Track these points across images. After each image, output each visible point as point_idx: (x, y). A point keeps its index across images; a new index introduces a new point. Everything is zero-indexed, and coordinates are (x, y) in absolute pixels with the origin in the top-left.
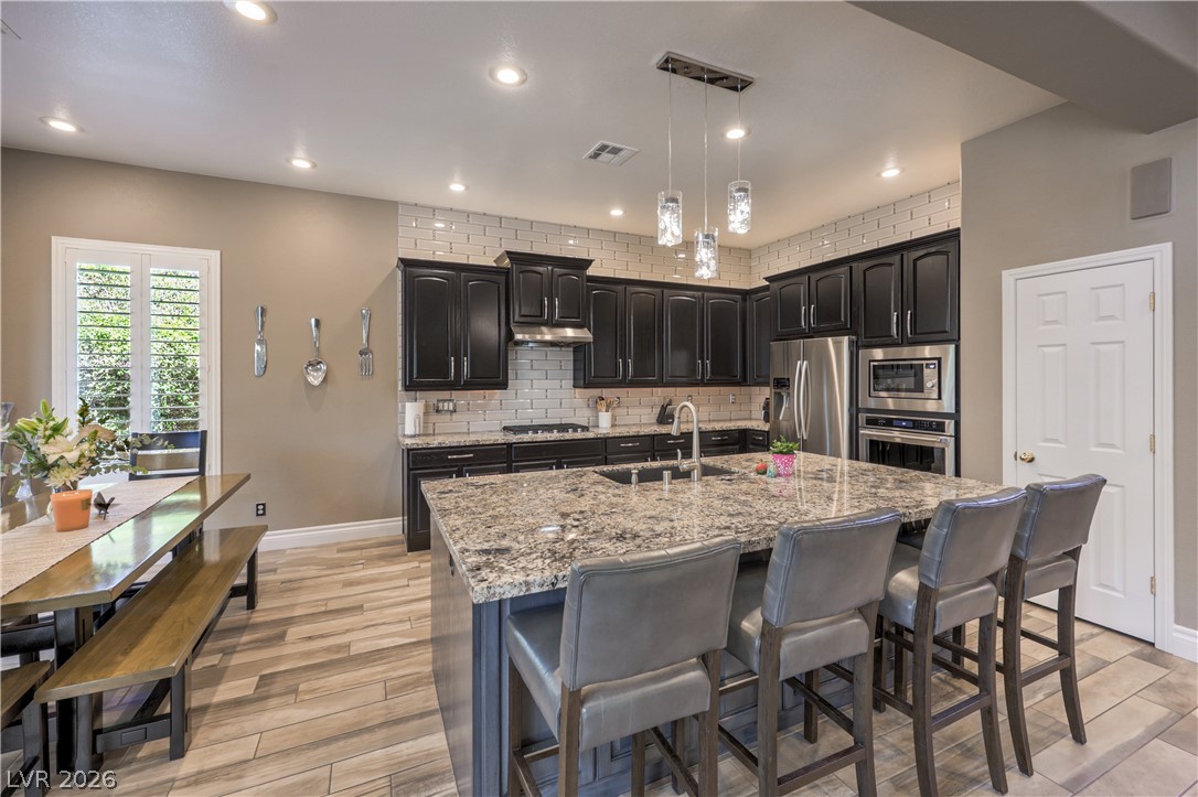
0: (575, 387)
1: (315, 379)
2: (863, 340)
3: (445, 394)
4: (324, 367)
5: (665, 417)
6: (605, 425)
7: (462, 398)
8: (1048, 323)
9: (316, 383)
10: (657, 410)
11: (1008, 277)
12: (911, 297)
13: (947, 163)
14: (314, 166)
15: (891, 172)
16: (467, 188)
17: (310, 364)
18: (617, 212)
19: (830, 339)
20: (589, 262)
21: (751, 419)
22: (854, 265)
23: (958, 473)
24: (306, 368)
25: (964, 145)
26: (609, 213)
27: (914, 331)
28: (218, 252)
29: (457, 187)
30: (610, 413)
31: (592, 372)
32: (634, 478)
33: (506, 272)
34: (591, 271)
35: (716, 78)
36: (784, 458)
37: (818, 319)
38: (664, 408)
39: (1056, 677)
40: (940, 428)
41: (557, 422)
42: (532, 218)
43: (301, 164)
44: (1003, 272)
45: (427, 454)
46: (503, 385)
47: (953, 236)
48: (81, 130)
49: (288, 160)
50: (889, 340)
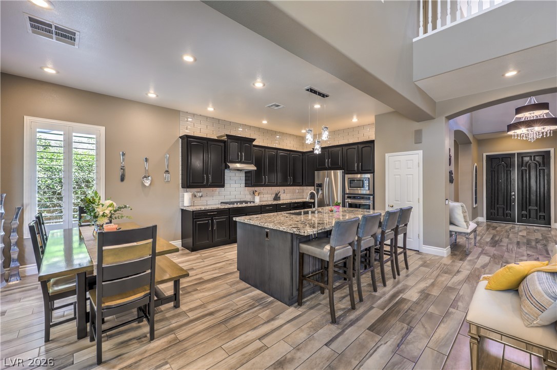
0: (245, 186)
1: (147, 183)
2: (346, 172)
3: (198, 190)
4: (150, 178)
5: (277, 197)
6: (258, 201)
7: (204, 191)
8: (396, 169)
9: (147, 185)
10: (274, 196)
11: (387, 155)
12: (361, 159)
13: (371, 119)
14: (157, 96)
15: (355, 120)
16: (214, 109)
17: (145, 177)
18: (265, 122)
19: (332, 171)
20: (254, 140)
21: (303, 198)
22: (343, 147)
23: (374, 209)
24: (143, 178)
25: (376, 116)
26: (262, 122)
27: (362, 170)
28: (104, 127)
29: (211, 109)
30: (259, 197)
31: (253, 180)
32: (302, 213)
33: (224, 142)
34: (254, 143)
35: (320, 94)
36: (338, 207)
37: (332, 164)
38: (277, 195)
39: (403, 254)
40: (369, 199)
41: (239, 200)
42: (230, 121)
43: (152, 95)
44: (386, 154)
45: (200, 213)
46: (223, 186)
47: (373, 142)
48: (58, 72)
49: (147, 94)
50: (355, 172)
